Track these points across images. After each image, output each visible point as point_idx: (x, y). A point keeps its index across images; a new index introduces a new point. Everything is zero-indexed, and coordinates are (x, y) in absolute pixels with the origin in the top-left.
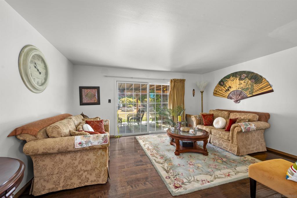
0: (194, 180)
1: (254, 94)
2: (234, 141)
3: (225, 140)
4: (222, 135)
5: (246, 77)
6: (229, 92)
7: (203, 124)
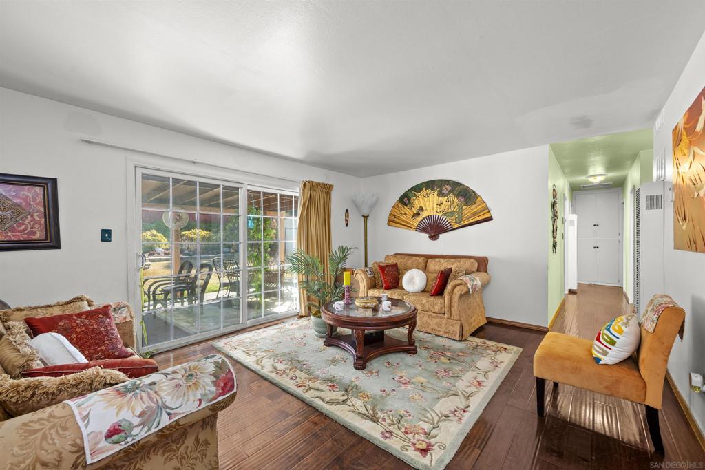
0: (440, 418)
1: (463, 224)
2: (453, 313)
3: (435, 315)
4: (427, 305)
5: (450, 192)
6: (419, 219)
7: (381, 287)
